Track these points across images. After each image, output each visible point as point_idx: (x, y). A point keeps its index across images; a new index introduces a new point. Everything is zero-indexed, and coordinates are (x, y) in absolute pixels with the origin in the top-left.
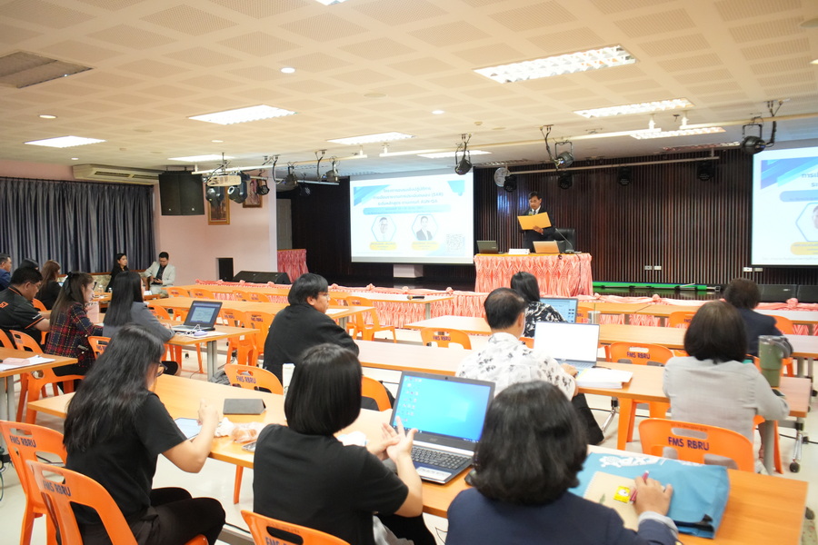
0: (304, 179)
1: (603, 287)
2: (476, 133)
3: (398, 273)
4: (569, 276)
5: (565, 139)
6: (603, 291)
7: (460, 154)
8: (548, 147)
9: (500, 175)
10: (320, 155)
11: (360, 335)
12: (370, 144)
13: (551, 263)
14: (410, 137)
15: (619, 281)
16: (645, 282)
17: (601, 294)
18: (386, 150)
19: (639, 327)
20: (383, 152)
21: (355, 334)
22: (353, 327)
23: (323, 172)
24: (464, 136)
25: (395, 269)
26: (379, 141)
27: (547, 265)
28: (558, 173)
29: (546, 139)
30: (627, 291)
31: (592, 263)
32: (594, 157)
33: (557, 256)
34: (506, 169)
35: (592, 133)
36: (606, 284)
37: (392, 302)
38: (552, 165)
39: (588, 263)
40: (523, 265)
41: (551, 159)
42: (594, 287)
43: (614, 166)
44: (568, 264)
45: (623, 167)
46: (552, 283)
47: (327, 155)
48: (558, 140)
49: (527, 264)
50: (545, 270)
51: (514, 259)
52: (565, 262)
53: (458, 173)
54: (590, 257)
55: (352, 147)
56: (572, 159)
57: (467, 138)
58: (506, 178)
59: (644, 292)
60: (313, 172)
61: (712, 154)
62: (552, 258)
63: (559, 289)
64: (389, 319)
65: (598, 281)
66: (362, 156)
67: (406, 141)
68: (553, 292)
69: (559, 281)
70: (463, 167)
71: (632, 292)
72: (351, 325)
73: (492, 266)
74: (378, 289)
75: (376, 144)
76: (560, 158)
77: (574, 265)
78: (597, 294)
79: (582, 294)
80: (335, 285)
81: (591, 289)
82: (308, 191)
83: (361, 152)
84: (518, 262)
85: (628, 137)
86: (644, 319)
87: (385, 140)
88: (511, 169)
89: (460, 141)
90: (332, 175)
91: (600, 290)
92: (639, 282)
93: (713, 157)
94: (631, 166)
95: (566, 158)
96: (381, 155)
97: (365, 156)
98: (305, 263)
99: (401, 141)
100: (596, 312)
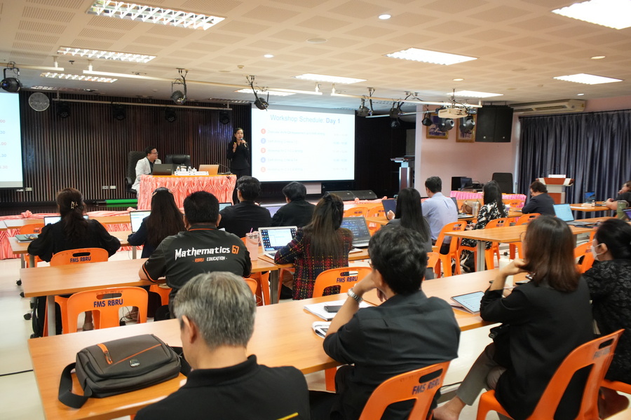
61: (228, 106)
93: (228, 109)
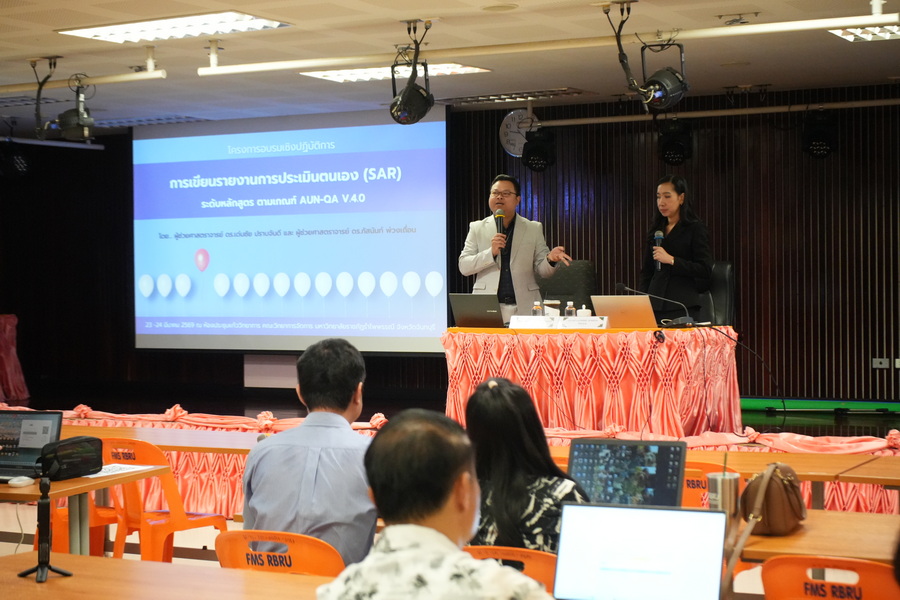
0: (12, 134)
1: (771, 412)
2: (444, 19)
3: (256, 378)
4: (682, 385)
5: (665, 37)
6: (766, 422)
7: (404, 72)
8: (622, 57)
9: (514, 128)
10: (43, 68)
11: (133, 538)
12: (172, 43)
13: (635, 351)
14: (276, 24)
15: (809, 397)
16: (874, 399)
17: (760, 429)
18: (213, 58)
19: (851, 513)
20: (207, 64)
21: (120, 536)
22: (114, 520)
23: (50, 113)
24: (411, 25)
25: (248, 368)
26: (195, 33)
27: (625, 354)
28: (655, 125)
29: (618, 37)
30: (830, 422)
31: (738, 351)
32: (745, 86)
33: (649, 335)
34: (529, 112)
35: (732, 23)
36: (776, 404)
37: (230, 452)
38: (635, 106)
39: (729, 349)
40: (567, 355)
41: (631, 87)
42: (744, 411)
43: (796, 108)
44: (680, 353)
45: (815, 112)
46: (638, 403)
47: (63, 69)
48: (649, 39)
49: (577, 354)
50: (621, 368)
51: (544, 341)
52: (670, 348)
53: (399, 120)
54: (734, 334)
55: (127, 49)
56: (683, 85)
57: (420, 31)
58: (529, 135)
59: (870, 424)
60: (27, 113)
62: (637, 338)
63: (655, 418)
64: (222, 496)
65: (760, 396)
66: (153, 73)
67: (265, 35)
68: (642, 425)
69: (657, 397)
70: (412, 103)
71: (842, 425)
72: (111, 514)
73: (488, 357)
74: (196, 417)
75: (188, 43)
76: (653, 83)
77: (692, 355)
78: (750, 430)
79: (715, 428)
80: (83, 408)
81: (737, 418)
82: (21, 164)
83: (150, 64)
84: (554, 348)
85: (824, 33)
86: (865, 492)
87: (210, 31)
88: (541, 112)
89: (404, 38)
90: (74, 121)
91: (762, 419)
92: (859, 399)
94: (836, 110)
95: (669, 85)
96: (202, 71)
97: (160, 74)
98: (14, 350)
99: (252, 35)
100: (728, 476)
